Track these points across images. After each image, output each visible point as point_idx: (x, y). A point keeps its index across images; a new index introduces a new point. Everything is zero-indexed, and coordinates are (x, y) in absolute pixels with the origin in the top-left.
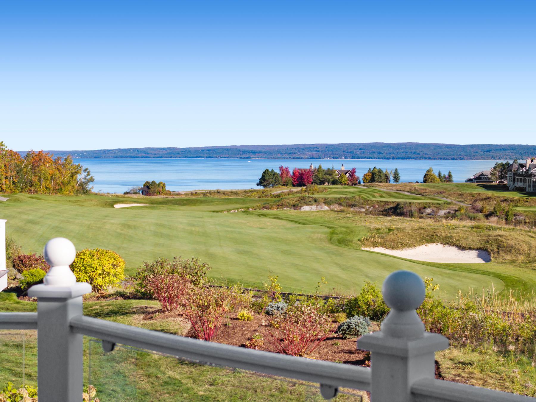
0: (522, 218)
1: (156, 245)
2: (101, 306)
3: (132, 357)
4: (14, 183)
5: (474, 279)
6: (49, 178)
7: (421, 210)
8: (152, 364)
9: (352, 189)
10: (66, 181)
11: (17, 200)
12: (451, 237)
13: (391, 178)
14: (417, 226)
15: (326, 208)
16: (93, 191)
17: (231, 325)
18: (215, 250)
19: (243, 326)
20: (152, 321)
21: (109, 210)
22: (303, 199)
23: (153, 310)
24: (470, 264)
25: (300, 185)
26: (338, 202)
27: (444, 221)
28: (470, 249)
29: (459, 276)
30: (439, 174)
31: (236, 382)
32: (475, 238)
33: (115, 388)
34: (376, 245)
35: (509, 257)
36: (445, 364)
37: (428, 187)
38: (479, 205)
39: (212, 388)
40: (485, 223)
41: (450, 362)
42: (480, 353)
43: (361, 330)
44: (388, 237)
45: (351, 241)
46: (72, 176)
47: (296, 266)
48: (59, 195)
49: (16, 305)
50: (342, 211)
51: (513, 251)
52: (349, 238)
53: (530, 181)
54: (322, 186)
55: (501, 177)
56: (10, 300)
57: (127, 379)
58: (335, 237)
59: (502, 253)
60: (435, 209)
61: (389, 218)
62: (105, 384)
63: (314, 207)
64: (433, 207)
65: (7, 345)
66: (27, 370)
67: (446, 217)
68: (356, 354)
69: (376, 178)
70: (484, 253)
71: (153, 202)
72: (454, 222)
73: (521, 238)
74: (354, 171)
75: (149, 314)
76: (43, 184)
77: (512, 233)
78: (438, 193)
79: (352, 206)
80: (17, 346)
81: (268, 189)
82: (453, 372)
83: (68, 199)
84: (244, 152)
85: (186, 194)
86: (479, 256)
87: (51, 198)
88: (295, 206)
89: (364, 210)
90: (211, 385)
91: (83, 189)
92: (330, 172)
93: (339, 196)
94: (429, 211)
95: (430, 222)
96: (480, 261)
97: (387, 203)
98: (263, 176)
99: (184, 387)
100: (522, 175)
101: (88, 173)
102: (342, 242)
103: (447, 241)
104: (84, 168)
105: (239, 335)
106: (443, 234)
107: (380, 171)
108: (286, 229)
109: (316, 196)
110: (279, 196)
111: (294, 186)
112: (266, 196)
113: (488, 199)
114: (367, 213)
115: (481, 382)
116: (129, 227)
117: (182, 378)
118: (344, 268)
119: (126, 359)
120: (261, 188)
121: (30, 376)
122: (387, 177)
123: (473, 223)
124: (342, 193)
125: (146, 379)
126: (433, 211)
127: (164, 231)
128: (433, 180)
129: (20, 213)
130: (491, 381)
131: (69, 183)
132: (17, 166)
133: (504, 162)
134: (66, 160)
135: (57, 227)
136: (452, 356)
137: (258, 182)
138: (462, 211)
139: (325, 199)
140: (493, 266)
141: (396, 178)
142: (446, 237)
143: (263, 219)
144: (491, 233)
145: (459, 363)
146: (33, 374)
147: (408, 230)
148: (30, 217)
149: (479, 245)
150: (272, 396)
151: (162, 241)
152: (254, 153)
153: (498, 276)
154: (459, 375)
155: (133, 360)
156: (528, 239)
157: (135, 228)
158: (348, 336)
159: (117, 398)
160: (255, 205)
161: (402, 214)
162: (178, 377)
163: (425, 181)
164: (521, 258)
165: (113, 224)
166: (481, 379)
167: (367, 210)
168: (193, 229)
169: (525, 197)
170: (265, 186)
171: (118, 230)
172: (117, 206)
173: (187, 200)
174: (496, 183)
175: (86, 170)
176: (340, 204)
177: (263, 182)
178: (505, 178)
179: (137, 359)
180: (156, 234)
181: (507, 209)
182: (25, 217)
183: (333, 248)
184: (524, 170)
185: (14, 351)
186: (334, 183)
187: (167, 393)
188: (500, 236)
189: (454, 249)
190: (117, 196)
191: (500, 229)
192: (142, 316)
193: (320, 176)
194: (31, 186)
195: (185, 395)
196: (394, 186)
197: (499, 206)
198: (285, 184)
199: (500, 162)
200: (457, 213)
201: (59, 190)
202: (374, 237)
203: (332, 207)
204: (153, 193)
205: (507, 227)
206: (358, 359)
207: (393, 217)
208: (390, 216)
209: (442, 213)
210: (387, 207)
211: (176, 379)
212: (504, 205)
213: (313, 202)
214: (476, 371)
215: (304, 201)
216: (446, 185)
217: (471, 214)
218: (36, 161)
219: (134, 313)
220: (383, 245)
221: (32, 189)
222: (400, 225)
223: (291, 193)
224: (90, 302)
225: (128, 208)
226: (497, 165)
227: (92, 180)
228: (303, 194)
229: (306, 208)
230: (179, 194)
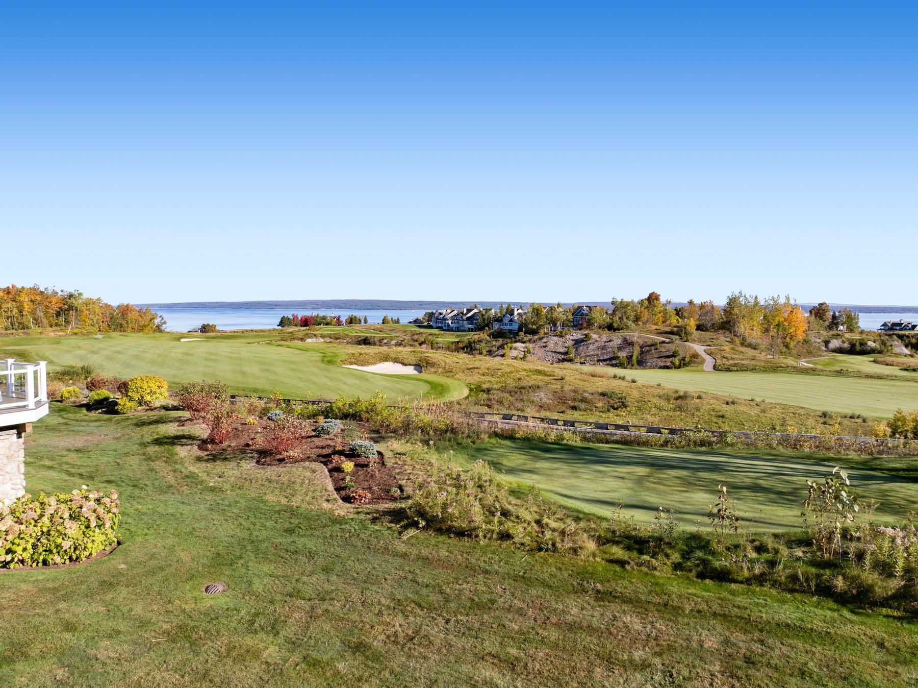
0: (441, 345)
1: (206, 366)
2: (148, 417)
3: (164, 456)
4: (109, 325)
5: (412, 384)
6: (134, 321)
7: (381, 340)
8: (179, 461)
9: (338, 328)
10: (146, 324)
11: (110, 337)
12: (398, 358)
13: (363, 321)
14: (377, 351)
15: (322, 340)
16: (166, 330)
17: (240, 429)
18: (246, 369)
19: (249, 429)
20: (183, 428)
21: (177, 343)
22: (307, 334)
23: (185, 419)
24: (410, 375)
25: (305, 326)
26: (330, 336)
27: (394, 348)
28: (410, 365)
29: (403, 382)
30: (392, 319)
31: (238, 475)
32: (413, 358)
33: (147, 483)
34: (351, 363)
35: (433, 370)
36: (388, 454)
37: (385, 326)
38: (416, 337)
39: (220, 479)
40: (418, 349)
41: (390, 453)
42: (412, 443)
43: (331, 431)
44: (359, 359)
45: (336, 362)
46: (150, 321)
47: (300, 379)
48: (141, 333)
49: (85, 417)
50: (331, 342)
51: (436, 366)
52: (334, 359)
53: (445, 323)
54: (319, 326)
55: (428, 321)
56: (80, 413)
57: (158, 474)
58: (326, 359)
59: (429, 367)
60: (389, 340)
61: (360, 346)
62: (140, 479)
63: (314, 339)
64: (388, 339)
65: (69, 450)
66: (80, 470)
67: (396, 345)
68: (327, 449)
69: (353, 321)
70: (418, 367)
71: (207, 338)
72: (400, 349)
73: (440, 358)
74: (339, 317)
75: (181, 422)
76: (130, 326)
77: (435, 355)
78: (391, 330)
79: (337, 339)
80: (77, 451)
81: (285, 328)
82: (393, 461)
83: (148, 336)
84: (270, 305)
85: (230, 332)
86: (415, 369)
87: (135, 335)
88: (302, 339)
89: (345, 341)
90: (220, 477)
91: (159, 329)
92: (324, 318)
93: (329, 333)
94: (385, 341)
95: (385, 348)
96: (416, 372)
97: (360, 337)
98: (281, 320)
99: (200, 479)
100: (441, 319)
101: (163, 319)
102: (329, 362)
103: (396, 361)
104: (159, 315)
105: (246, 436)
106: (393, 356)
107: (355, 317)
108: (294, 354)
109: (315, 332)
110: (291, 333)
111: (301, 326)
112: (283, 333)
113: (421, 333)
114: (348, 343)
115: (411, 468)
116: (188, 354)
117: (200, 472)
118: (331, 379)
119: (160, 458)
120: (280, 327)
121: (82, 475)
122: (360, 321)
123: (412, 349)
124: (332, 331)
125: (171, 474)
126: (388, 341)
127: (212, 357)
128: (388, 322)
129: (110, 346)
130: (418, 467)
131: (148, 325)
132: (111, 314)
133: (430, 311)
134: (146, 310)
135: (136, 355)
136: (392, 448)
137: (278, 324)
138: (406, 341)
139: (321, 334)
140: (424, 376)
141: (366, 322)
142: (395, 358)
143: (280, 348)
144: (422, 355)
145: (397, 453)
146: (84, 474)
147: (372, 354)
148: (118, 349)
149: (415, 363)
150: (263, 485)
151: (210, 364)
152: (276, 305)
153: (427, 382)
154: (396, 463)
155: (165, 459)
156: (444, 358)
157: (192, 355)
158: (322, 435)
159: (147, 491)
160: (276, 339)
161: (369, 344)
162: (196, 471)
163: (383, 323)
164: (440, 370)
165: (176, 353)
166: (411, 465)
167: (347, 341)
168: (232, 355)
169: (443, 332)
170: (283, 326)
171: (180, 357)
172: (182, 340)
173: (231, 336)
174: (426, 324)
175: (160, 317)
176: (331, 338)
177: (281, 324)
178: (431, 321)
179: (167, 458)
180: (206, 359)
181: (432, 340)
182: (114, 349)
183: (324, 366)
184: (442, 316)
185: (74, 455)
186: (327, 324)
187: (187, 485)
188: (428, 357)
189: (400, 365)
190: (183, 334)
191: (428, 352)
192: (177, 424)
193: (318, 320)
194: (121, 327)
195: (199, 487)
196: (363, 326)
197: (428, 338)
198: (296, 325)
199: (428, 311)
200: (403, 343)
201: (141, 329)
202: (350, 359)
203: (325, 339)
204: (208, 332)
205: (432, 351)
206: (327, 453)
207: (363, 346)
208: (361, 345)
209: (393, 342)
210: (360, 339)
211: (195, 473)
212: (430, 337)
213: (314, 336)
214: (408, 459)
215: (309, 335)
216: (396, 325)
217: (411, 343)
218: (124, 310)
219: (171, 421)
220: (356, 364)
221: (122, 329)
222: (367, 351)
223: (299, 331)
224: (141, 414)
225: (189, 341)
226: (426, 313)
227: (165, 323)
228: (307, 332)
229: (309, 340)
230: (226, 332)
